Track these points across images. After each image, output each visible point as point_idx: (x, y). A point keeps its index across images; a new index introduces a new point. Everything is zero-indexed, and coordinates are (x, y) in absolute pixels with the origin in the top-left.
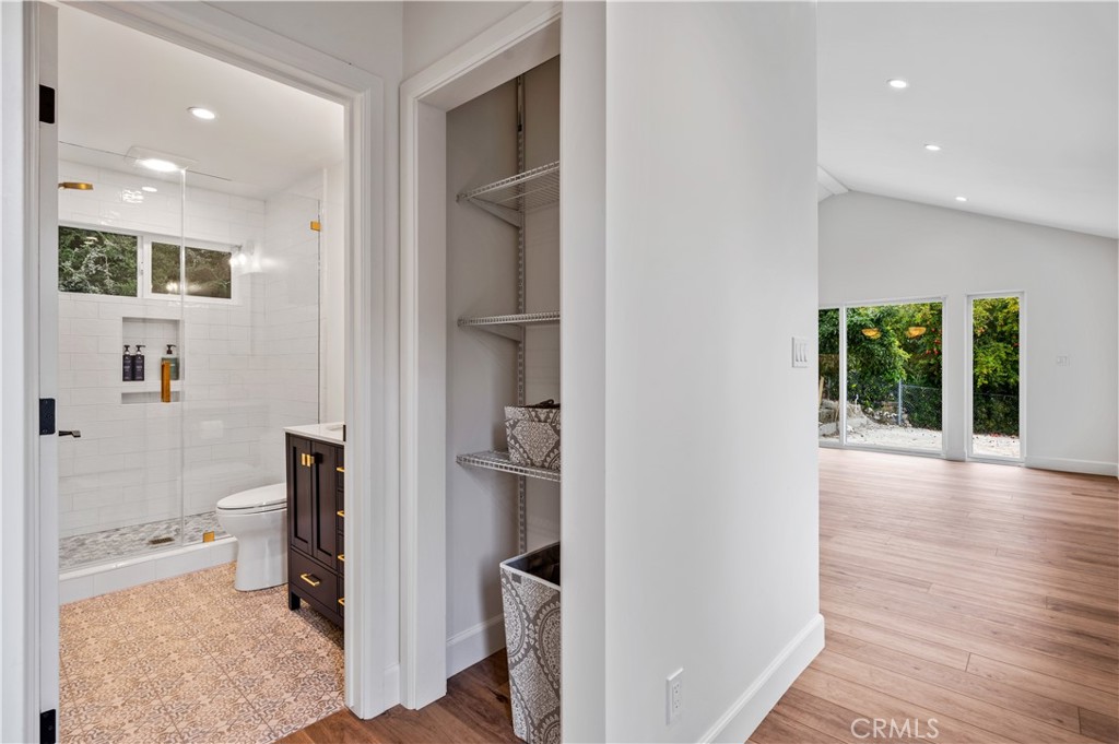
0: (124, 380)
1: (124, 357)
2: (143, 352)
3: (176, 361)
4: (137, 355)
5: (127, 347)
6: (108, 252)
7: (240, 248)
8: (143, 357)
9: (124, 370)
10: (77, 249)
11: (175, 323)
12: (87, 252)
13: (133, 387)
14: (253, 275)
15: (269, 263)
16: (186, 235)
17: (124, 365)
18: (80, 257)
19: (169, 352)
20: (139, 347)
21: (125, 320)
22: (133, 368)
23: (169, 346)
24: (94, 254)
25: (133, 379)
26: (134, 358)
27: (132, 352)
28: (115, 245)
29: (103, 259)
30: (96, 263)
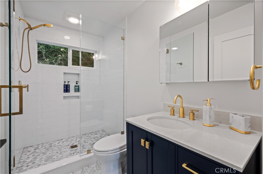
0: (64, 92)
1: (64, 85)
2: (69, 83)
3: (79, 86)
4: (68, 85)
5: (65, 82)
6: (63, 58)
7: (96, 52)
8: (69, 85)
9: (64, 89)
10: (56, 57)
11: (78, 74)
12: (58, 58)
13: (67, 94)
14: (100, 60)
15: (104, 57)
16: (82, 47)
17: (64, 87)
18: (57, 59)
19: (77, 84)
20: (68, 82)
21: (64, 73)
22: (67, 89)
23: (77, 82)
24: (60, 58)
25: (67, 92)
26: (67, 85)
27: (66, 83)
28: (65, 56)
29: (62, 59)
30: (60, 61)
